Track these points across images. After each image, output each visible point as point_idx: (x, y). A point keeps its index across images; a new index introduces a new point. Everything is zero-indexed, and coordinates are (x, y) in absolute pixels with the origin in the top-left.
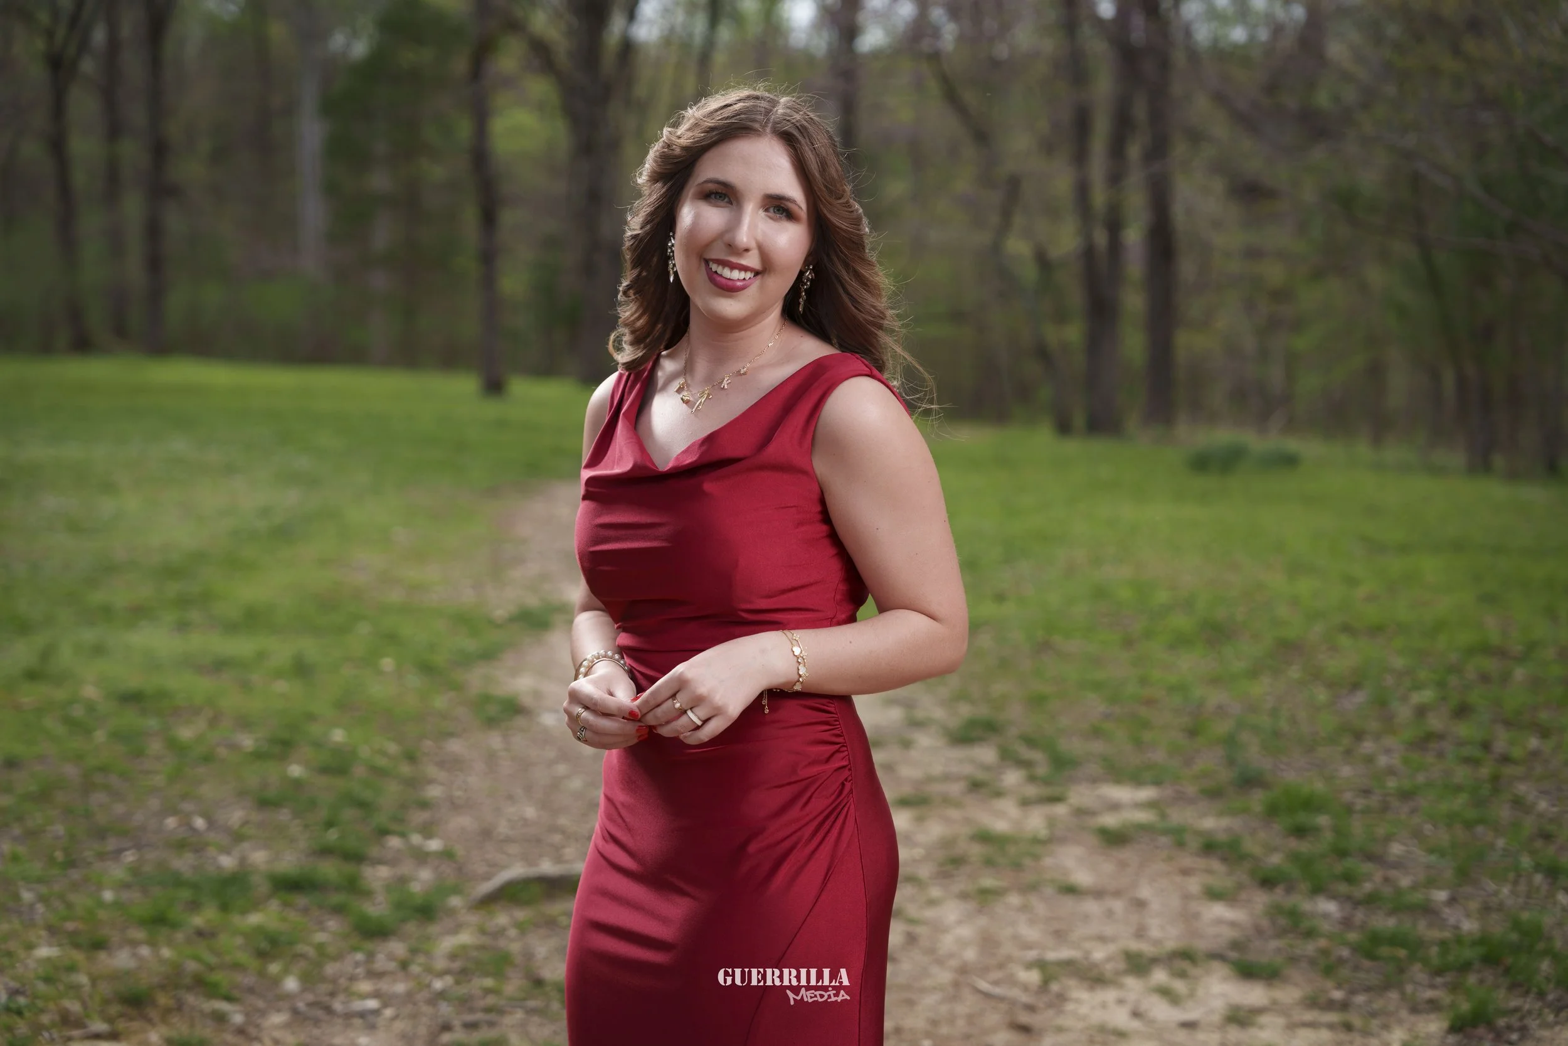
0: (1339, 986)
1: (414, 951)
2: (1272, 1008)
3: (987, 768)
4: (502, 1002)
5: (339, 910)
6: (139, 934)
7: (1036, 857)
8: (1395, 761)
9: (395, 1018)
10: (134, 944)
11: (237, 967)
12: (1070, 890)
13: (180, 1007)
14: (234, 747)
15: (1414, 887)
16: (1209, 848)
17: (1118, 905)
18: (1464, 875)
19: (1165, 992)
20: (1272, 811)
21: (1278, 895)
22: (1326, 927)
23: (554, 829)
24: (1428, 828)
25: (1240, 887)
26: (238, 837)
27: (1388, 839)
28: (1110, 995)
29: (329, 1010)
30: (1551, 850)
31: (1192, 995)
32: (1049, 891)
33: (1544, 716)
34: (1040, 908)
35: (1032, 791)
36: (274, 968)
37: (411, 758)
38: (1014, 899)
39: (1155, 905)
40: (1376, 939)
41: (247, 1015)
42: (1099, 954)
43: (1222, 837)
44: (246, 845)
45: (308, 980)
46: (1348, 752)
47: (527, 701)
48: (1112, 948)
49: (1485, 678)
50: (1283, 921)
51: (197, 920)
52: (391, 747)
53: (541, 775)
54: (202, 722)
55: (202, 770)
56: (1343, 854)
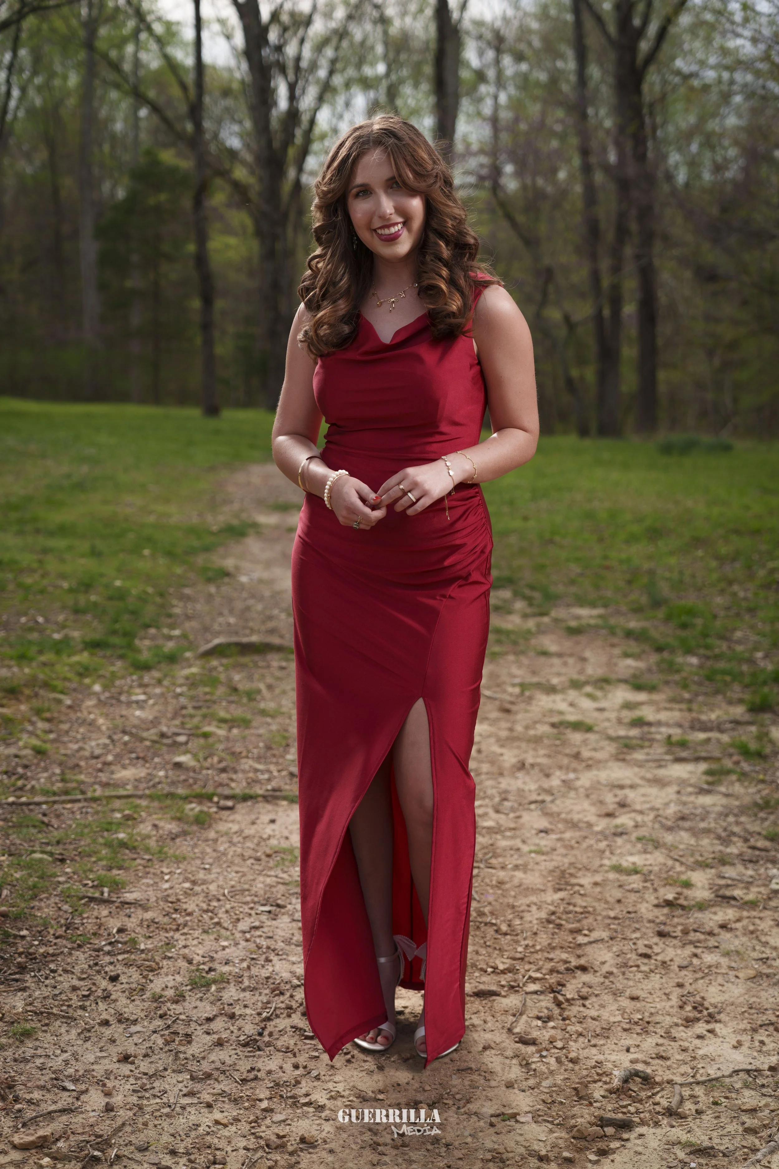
0: (689, 692)
2: (650, 703)
3: (505, 601)
4: (214, 698)
5: (121, 657)
6: (13, 663)
7: (527, 640)
8: (750, 595)
9: (154, 705)
10: (9, 667)
11: (65, 679)
12: (545, 653)
13: (36, 695)
14: (56, 587)
15: (745, 651)
16: (629, 634)
17: (571, 661)
18: (775, 645)
19: (590, 696)
20: (668, 619)
21: (666, 655)
22: (689, 668)
23: (245, 627)
24: (760, 624)
25: (644, 652)
26: (64, 627)
27: (735, 629)
28: (558, 697)
29: (119, 701)
31: (605, 697)
32: (532, 654)
34: (525, 661)
35: (529, 611)
36: (87, 681)
37: (162, 595)
38: (511, 658)
39: (592, 660)
40: (716, 672)
41: (73, 701)
42: (555, 681)
43: (638, 630)
44: (67, 629)
45: (105, 688)
47: (231, 570)
48: (563, 679)
50: (664, 666)
51: (43, 658)
52: (150, 590)
53: (239, 605)
54: (37, 576)
55: (39, 597)
56: (705, 636)
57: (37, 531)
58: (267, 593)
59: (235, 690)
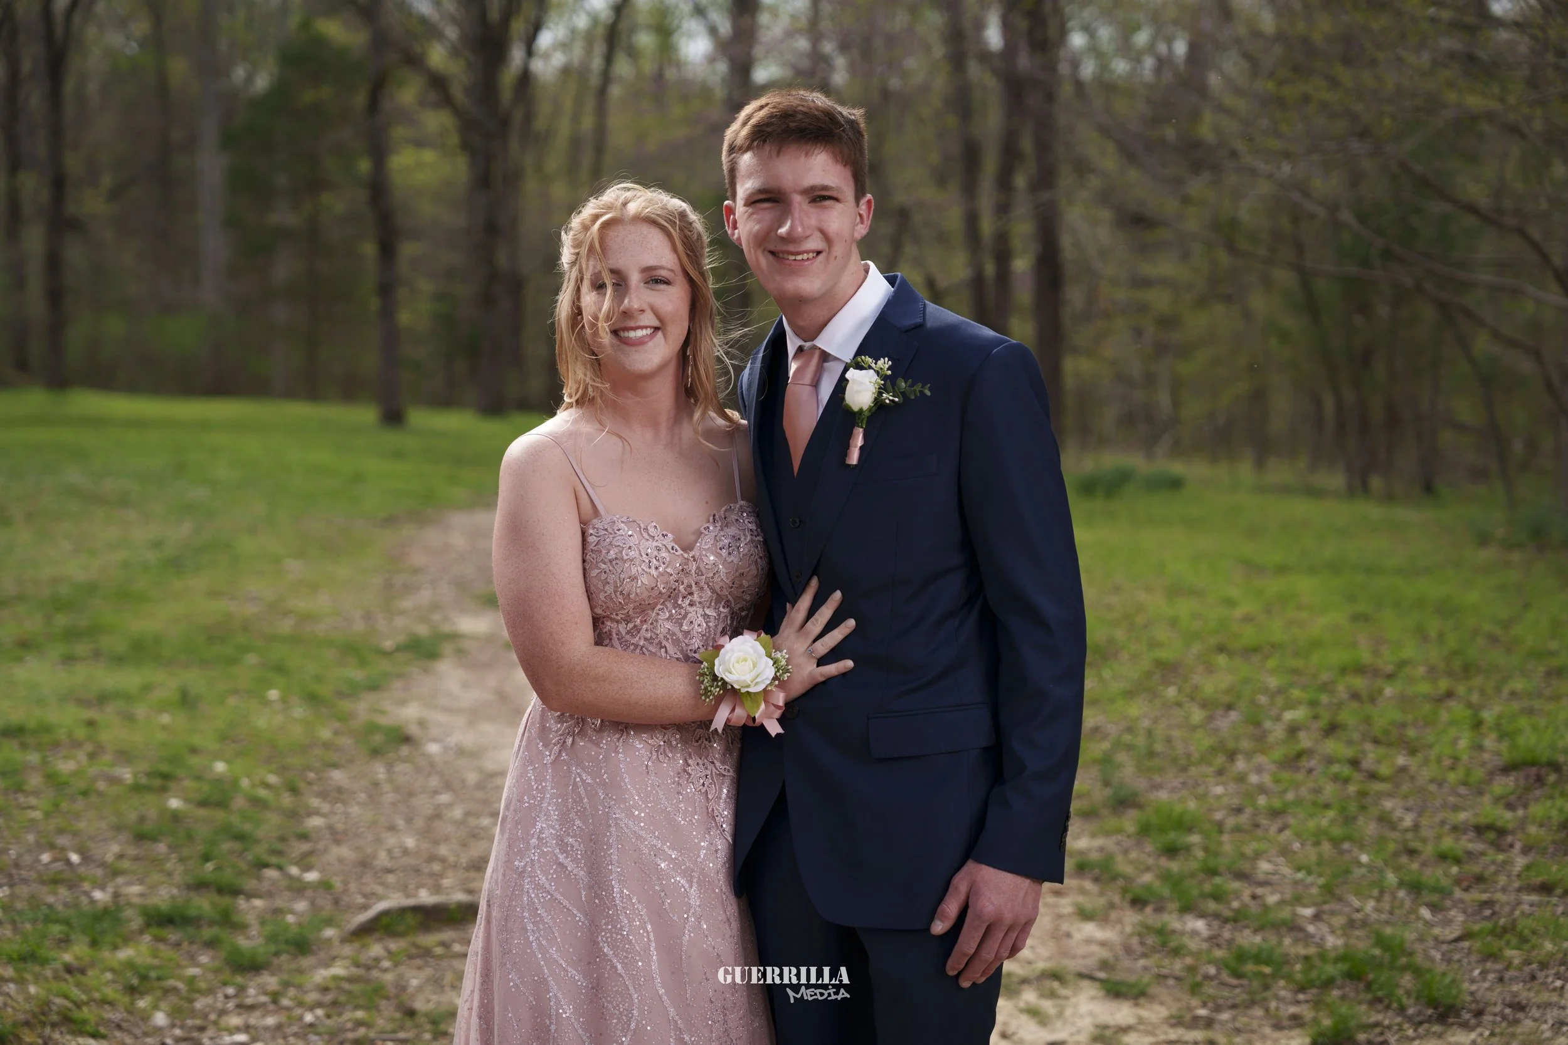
0: (1204, 1005)
1: (286, 985)
2: (1138, 1026)
4: (372, 1034)
5: (211, 944)
6: (8, 972)
8: (1267, 779)
11: (105, 1002)
14: (114, 781)
15: (1282, 903)
16: (1083, 867)
18: (1330, 892)
19: (1033, 1012)
20: (1145, 830)
21: (1148, 915)
22: (1193, 945)
23: (432, 858)
24: (1296, 846)
25: (1112, 906)
26: (116, 873)
27: (1258, 855)
29: (199, 1044)
30: (1415, 866)
31: (1060, 1014)
33: (1411, 733)
36: (142, 1004)
37: (294, 790)
40: (1242, 956)
43: (1094, 856)
44: (120, 880)
45: (175, 1014)
46: (1220, 772)
47: (414, 730)
49: (1355, 696)
50: (1150, 940)
51: (67, 957)
52: (272, 779)
53: (423, 805)
54: (82, 756)
55: (80, 804)
56: (1212, 872)
57: (97, 654)
58: (472, 778)
59: (411, 1013)
